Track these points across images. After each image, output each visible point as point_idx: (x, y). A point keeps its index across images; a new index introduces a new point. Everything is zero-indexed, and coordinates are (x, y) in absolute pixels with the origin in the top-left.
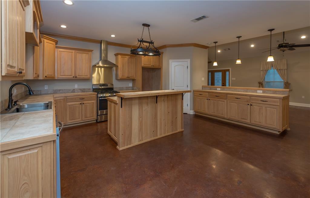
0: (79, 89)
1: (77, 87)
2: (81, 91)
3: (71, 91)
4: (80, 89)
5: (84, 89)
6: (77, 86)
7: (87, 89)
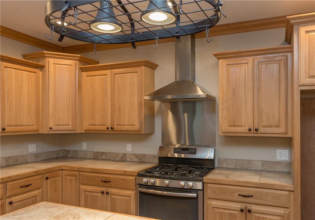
0: (134, 155)
1: (130, 150)
2: (137, 161)
3: (120, 157)
4: (136, 156)
5: (144, 155)
6: (130, 148)
7: (150, 155)
